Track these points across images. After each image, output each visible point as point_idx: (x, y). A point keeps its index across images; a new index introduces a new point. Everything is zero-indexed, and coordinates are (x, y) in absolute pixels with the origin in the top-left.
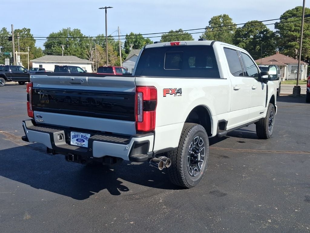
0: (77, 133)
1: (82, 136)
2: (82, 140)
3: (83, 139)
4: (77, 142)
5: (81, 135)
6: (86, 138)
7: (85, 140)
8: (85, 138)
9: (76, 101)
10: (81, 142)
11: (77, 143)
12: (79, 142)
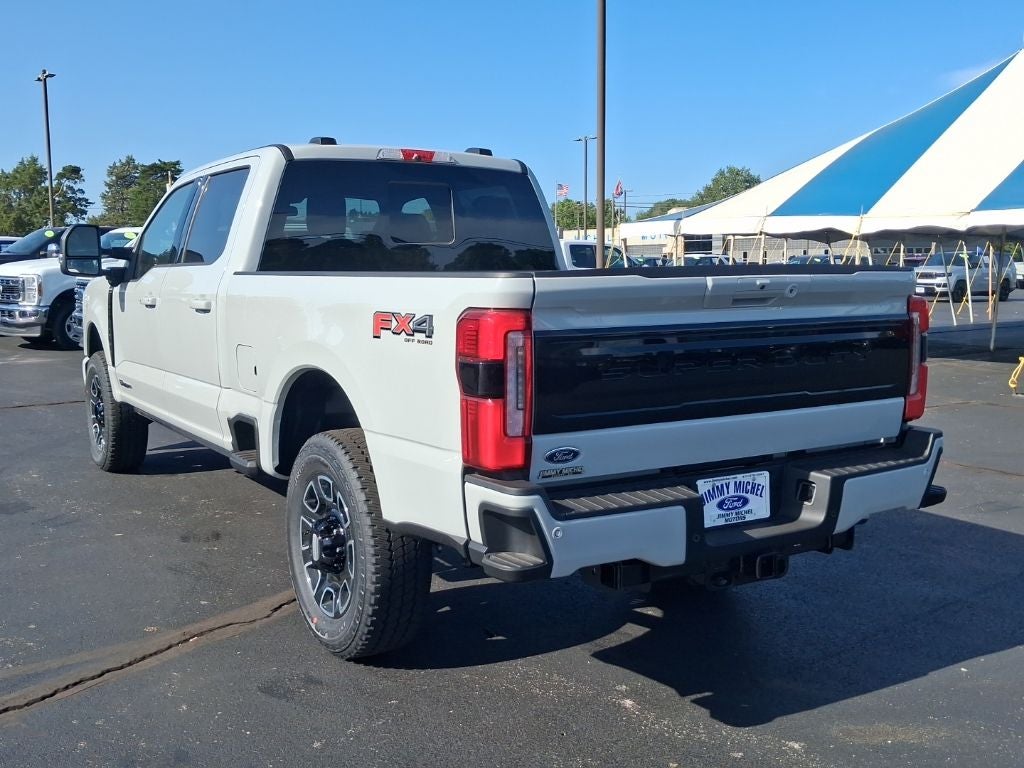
0: (720, 481)
1: (738, 486)
2: (740, 498)
3: (744, 494)
4: (723, 512)
5: (736, 483)
6: (753, 488)
7: (749, 496)
8: (749, 488)
9: (754, 364)
10: (736, 508)
11: (723, 516)
12: (728, 509)
